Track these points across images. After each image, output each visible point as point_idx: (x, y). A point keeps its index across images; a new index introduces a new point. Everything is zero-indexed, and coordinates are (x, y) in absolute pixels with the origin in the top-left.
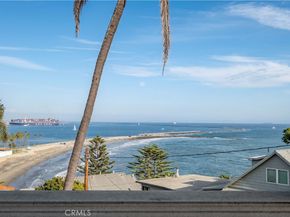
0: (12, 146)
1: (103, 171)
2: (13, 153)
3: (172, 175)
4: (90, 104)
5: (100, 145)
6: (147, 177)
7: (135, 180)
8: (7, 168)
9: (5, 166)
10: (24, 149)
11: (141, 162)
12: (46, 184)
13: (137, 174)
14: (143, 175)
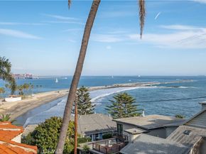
0: (21, 94)
1: (88, 112)
2: (22, 99)
3: (139, 114)
4: (81, 62)
5: (85, 93)
6: (119, 117)
7: (111, 119)
8: (18, 110)
9: (17, 108)
10: (29, 96)
11: (115, 105)
12: (46, 122)
13: (113, 115)
14: (116, 115)
